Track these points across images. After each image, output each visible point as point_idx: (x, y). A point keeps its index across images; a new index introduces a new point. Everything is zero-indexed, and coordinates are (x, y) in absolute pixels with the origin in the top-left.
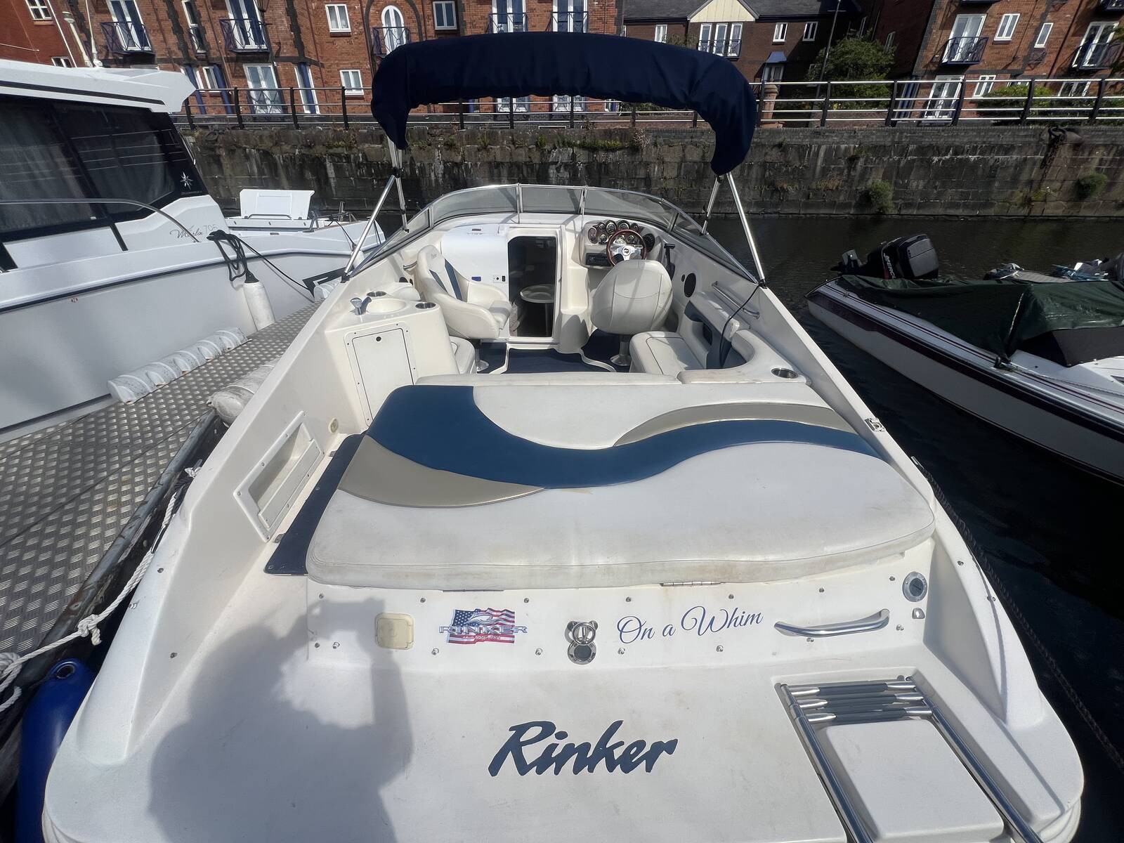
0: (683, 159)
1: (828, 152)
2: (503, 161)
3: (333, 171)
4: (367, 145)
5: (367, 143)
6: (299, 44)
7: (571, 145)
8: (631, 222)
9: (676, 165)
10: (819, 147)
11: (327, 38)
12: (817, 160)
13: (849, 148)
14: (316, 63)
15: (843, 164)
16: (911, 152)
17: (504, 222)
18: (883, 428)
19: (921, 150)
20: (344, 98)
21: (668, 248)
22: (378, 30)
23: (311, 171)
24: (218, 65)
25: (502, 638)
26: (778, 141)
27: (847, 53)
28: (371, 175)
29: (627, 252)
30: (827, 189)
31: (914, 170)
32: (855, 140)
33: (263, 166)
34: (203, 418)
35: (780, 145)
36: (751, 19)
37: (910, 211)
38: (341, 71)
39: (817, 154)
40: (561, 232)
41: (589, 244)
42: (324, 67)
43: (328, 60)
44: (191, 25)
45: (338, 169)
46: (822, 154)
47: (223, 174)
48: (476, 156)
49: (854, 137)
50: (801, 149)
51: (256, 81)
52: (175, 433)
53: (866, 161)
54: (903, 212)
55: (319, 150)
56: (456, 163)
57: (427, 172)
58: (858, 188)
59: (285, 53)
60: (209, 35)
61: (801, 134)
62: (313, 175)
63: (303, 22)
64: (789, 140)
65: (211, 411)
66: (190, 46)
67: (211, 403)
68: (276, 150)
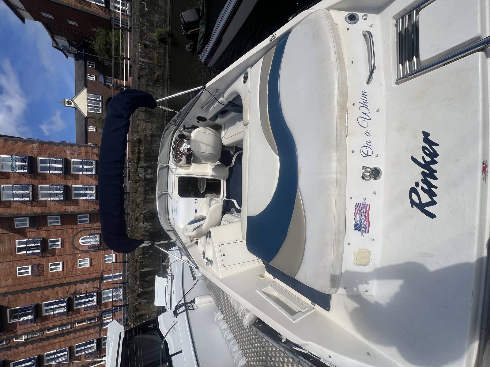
0: (144, 120)
1: (142, 57)
2: (143, 197)
3: (146, 269)
4: (136, 254)
5: (135, 254)
6: (94, 280)
7: (137, 168)
8: (173, 144)
9: (146, 123)
10: (140, 61)
11: (92, 268)
12: (145, 62)
13: (141, 48)
14: (102, 273)
15: (147, 51)
16: (143, 20)
17: (172, 198)
18: (274, 34)
19: (142, 16)
20: (116, 262)
21: (185, 128)
22: (89, 247)
23: (146, 278)
24: (102, 313)
25: (368, 209)
26: (137, 79)
27: (100, 49)
28: (148, 253)
29: (186, 146)
30: (158, 58)
31: (150, 19)
32: (137, 45)
33: (144, 297)
34: (254, 330)
35: (139, 78)
36: (86, 90)
37: (168, 21)
38: (105, 263)
39: (143, 62)
40: (176, 174)
41: (182, 163)
42: (104, 270)
43: (101, 268)
44: (86, 323)
45: (145, 267)
46: (143, 60)
47: (147, 314)
48: (141, 209)
49: (136, 46)
50: (141, 69)
51: (109, 298)
52: (260, 343)
53: (147, 40)
54: (168, 24)
55: (137, 274)
56: (144, 217)
57: (147, 229)
58: (158, 43)
59: (98, 285)
60: (90, 316)
61: (134, 69)
62: (147, 277)
63: (85, 277)
64: (137, 74)
65: (251, 327)
66: (94, 324)
67: (248, 327)
68: (137, 292)
